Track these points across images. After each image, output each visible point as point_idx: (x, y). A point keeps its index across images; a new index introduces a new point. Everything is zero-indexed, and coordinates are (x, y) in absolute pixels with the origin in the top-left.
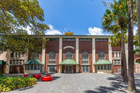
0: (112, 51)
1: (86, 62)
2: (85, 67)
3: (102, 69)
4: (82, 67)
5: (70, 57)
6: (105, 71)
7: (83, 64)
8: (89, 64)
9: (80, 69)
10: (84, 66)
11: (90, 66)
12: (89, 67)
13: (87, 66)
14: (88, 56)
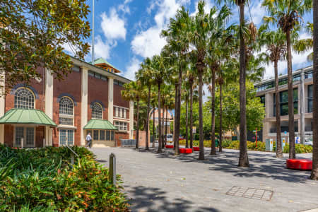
0: (114, 104)
1: (67, 121)
2: (67, 133)
3: (102, 139)
4: (59, 133)
5: (27, 102)
6: (108, 142)
7: (61, 126)
8: (73, 127)
9: (55, 137)
10: (63, 130)
11: (76, 131)
12: (74, 133)
13: (70, 131)
14: (72, 108)
